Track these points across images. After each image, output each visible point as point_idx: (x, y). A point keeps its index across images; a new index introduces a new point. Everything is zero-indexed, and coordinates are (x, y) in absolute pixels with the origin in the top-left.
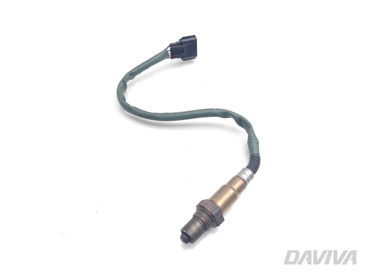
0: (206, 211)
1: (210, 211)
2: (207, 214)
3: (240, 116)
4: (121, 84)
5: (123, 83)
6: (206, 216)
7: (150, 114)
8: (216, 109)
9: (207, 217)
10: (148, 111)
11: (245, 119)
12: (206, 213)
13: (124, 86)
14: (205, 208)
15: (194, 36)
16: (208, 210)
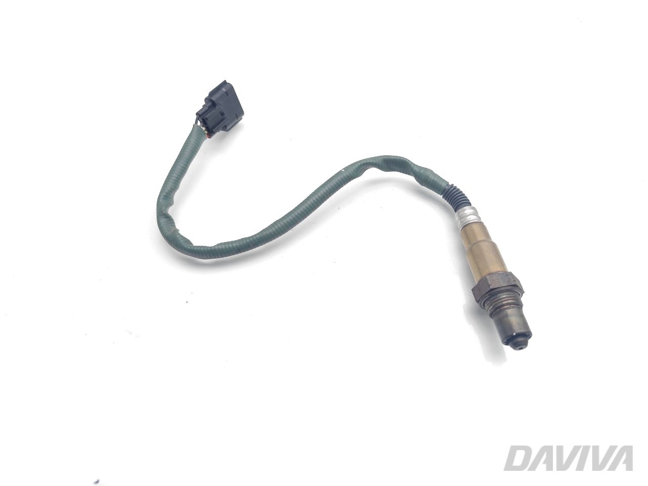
0: (503, 289)
1: (507, 285)
2: (508, 291)
3: (382, 158)
4: (161, 221)
5: (164, 219)
6: (507, 294)
7: (254, 238)
8: (346, 169)
9: (511, 294)
10: (247, 236)
11: (390, 158)
12: (504, 292)
13: (169, 222)
14: (498, 288)
15: (225, 83)
16: (504, 285)
